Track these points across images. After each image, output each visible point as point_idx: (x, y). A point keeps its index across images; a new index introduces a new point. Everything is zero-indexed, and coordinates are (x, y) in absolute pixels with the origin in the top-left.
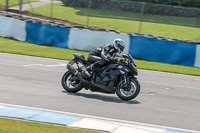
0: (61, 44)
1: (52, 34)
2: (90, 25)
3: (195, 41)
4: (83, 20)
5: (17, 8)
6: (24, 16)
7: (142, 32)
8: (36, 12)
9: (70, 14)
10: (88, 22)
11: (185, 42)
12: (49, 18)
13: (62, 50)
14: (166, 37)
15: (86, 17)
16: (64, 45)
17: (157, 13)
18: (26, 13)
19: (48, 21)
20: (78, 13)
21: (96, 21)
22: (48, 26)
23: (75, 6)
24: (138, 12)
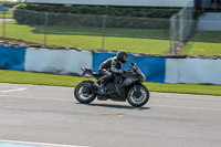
0: (16, 67)
1: (6, 56)
3: (164, 55)
4: (39, 38)
7: (105, 48)
9: (24, 32)
10: (45, 40)
11: (153, 56)
12: (1, 38)
13: (17, 72)
14: (132, 52)
15: (43, 35)
16: (20, 67)
17: (121, 27)
19: (1, 42)
20: (33, 31)
21: (53, 39)
23: (30, 24)
24: (100, 26)
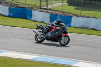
2: (82, 15)
4: (78, 12)
5: (45, 7)
6: (49, 11)
8: (55, 9)
9: (72, 9)
10: (81, 13)
12: (61, 12)
18: (50, 9)
19: (61, 13)
20: (75, 9)
21: (85, 13)
22: (61, 16)
23: (74, 5)
